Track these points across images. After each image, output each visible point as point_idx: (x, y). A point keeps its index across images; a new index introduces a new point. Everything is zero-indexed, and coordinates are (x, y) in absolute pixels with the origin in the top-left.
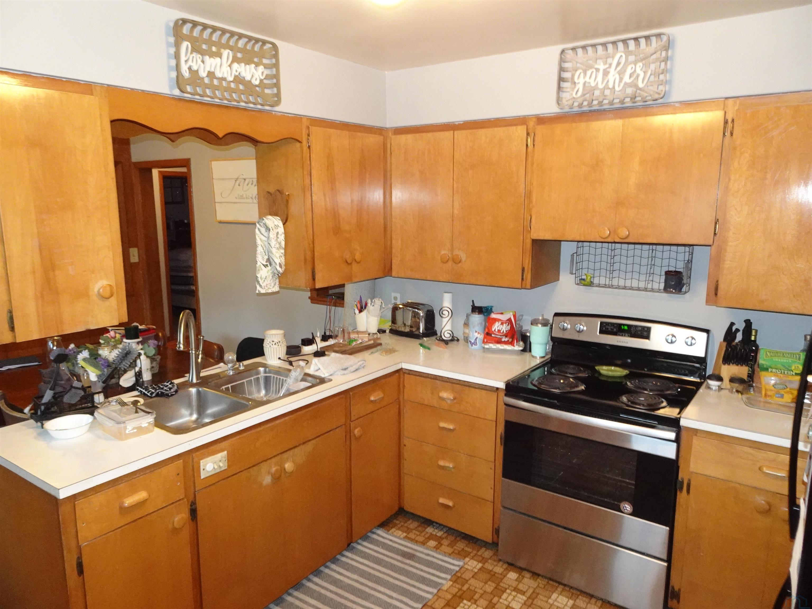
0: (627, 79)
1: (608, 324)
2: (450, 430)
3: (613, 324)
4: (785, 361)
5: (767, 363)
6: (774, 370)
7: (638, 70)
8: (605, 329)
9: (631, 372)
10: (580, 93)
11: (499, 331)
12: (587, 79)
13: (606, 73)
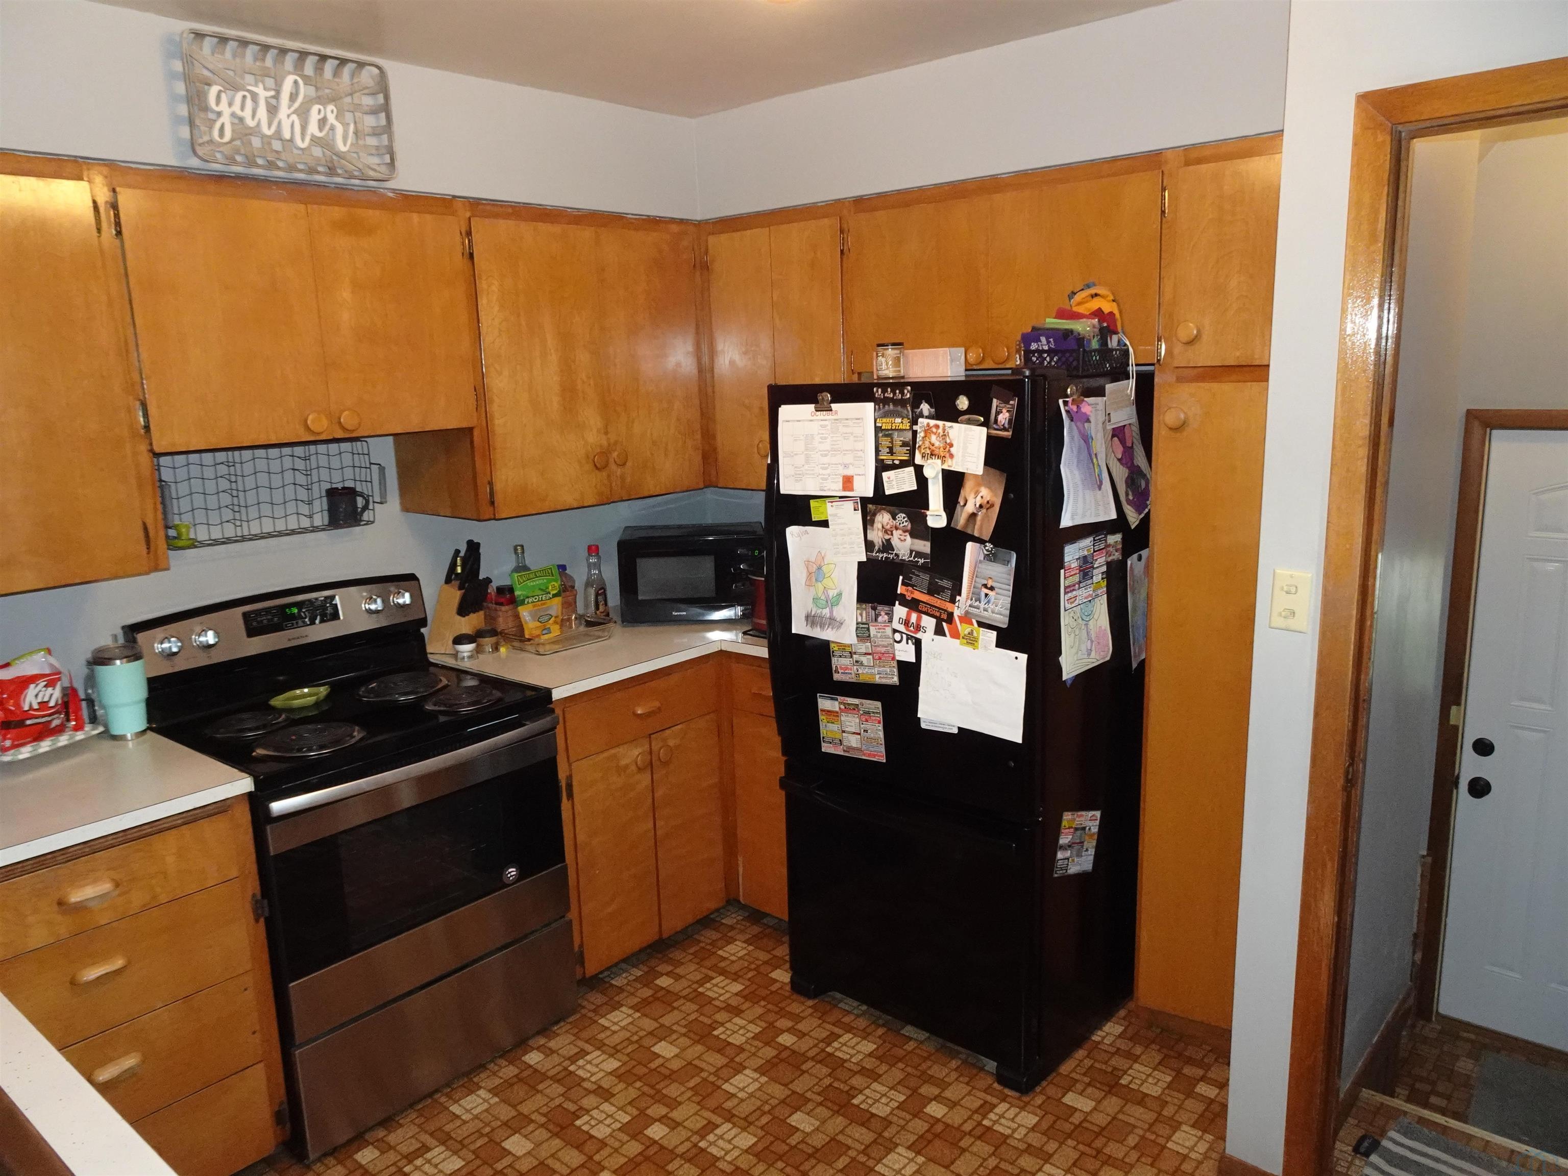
0: (313, 128)
1: (258, 612)
2: (117, 972)
3: (267, 610)
4: (541, 582)
5: (524, 593)
6: (530, 600)
7: (331, 119)
8: (254, 627)
9: (334, 687)
10: (228, 135)
11: (43, 705)
12: (236, 108)
13: (273, 110)
